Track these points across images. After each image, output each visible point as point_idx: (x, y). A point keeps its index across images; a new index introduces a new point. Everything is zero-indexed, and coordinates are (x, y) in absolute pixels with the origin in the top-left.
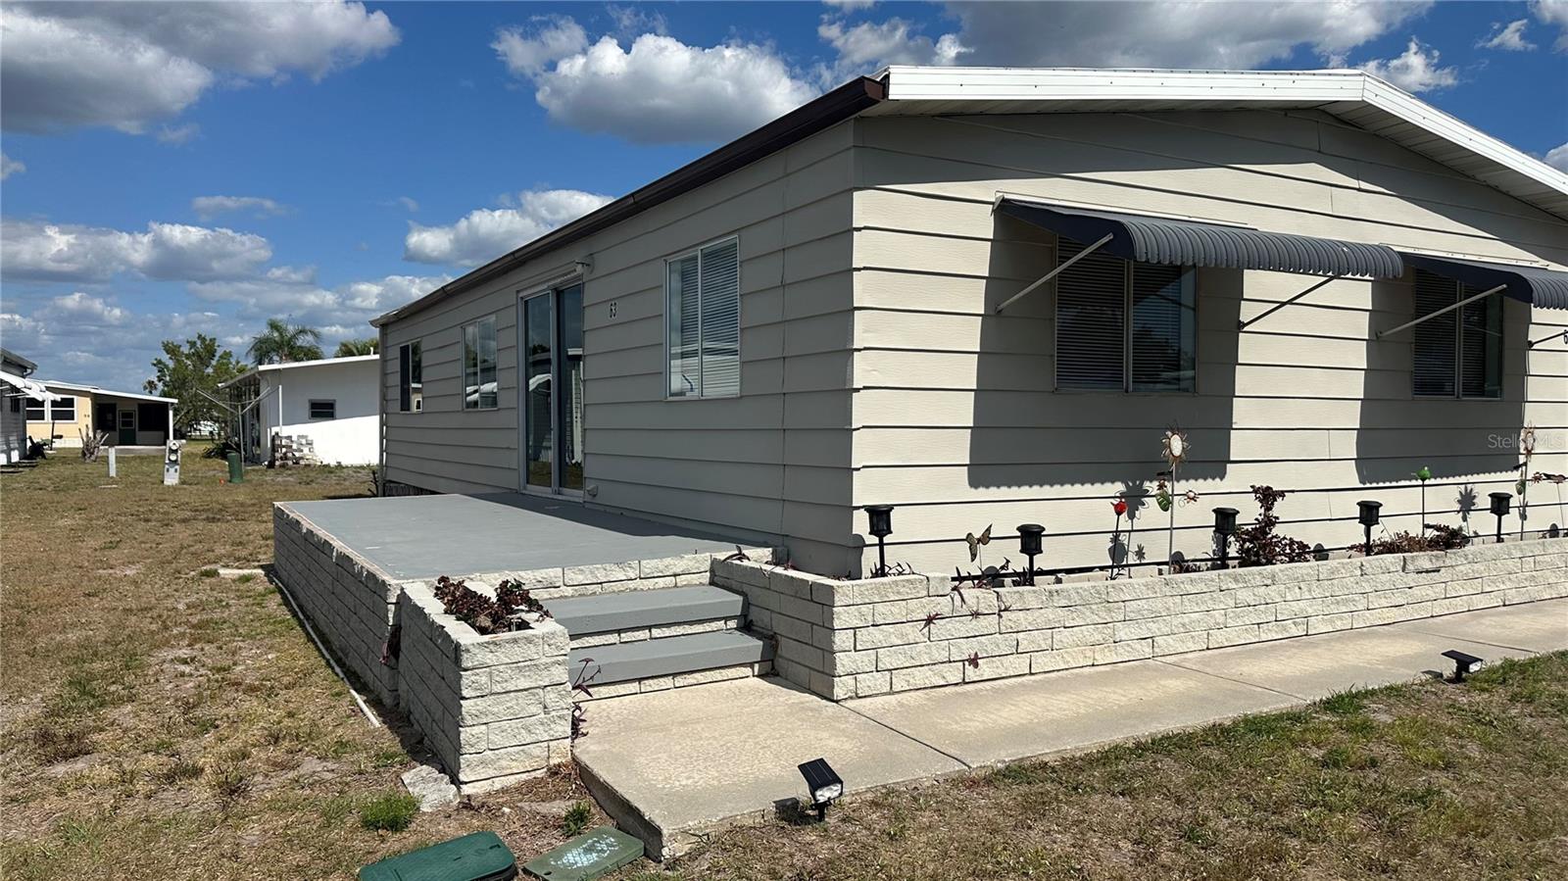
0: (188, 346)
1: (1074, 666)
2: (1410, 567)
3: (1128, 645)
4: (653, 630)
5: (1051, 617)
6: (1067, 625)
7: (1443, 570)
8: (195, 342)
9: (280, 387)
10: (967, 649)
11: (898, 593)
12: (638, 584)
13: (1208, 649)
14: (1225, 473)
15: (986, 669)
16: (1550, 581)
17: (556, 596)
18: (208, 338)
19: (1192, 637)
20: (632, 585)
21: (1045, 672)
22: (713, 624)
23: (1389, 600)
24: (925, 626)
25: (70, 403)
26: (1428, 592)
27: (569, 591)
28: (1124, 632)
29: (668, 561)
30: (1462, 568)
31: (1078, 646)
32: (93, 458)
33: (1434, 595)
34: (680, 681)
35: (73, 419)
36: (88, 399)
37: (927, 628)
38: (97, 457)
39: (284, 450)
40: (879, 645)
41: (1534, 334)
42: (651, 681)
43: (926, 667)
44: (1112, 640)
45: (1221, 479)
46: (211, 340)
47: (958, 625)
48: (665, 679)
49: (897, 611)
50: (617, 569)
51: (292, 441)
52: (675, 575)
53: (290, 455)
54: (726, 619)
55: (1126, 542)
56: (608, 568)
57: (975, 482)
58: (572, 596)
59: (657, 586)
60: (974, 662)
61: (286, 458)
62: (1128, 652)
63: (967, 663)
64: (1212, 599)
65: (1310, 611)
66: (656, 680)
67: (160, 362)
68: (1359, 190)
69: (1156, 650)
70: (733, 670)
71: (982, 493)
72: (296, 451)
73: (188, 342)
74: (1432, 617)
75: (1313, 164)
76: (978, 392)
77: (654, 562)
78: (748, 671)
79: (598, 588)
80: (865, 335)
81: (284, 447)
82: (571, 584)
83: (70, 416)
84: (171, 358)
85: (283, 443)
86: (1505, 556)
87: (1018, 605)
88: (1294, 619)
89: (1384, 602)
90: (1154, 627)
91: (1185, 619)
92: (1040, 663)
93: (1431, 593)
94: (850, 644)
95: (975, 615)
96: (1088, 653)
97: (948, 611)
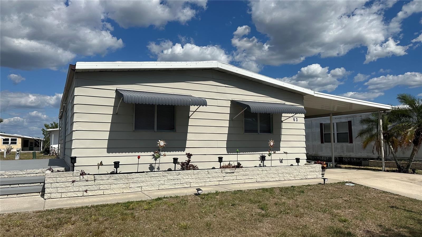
0: (51, 125)
1: (117, 193)
2: (224, 172)
3: (134, 188)
4: (20, 185)
5: (110, 182)
6: (115, 183)
7: (235, 173)
8: (52, 124)
9: (53, 135)
10: (85, 189)
11: (64, 175)
12: (26, 175)
13: (159, 189)
14: (185, 150)
15: (89, 193)
16: (273, 177)
17: (3, 177)
18: (56, 123)
19: (154, 187)
20: (24, 175)
21: (108, 194)
22: (37, 184)
23: (217, 179)
24: (72, 183)
25: (16, 140)
26: (230, 178)
27: (7, 176)
28: (132, 185)
29: (34, 170)
30: (241, 172)
31: (118, 188)
32: (9, 153)
33: (232, 179)
34: (18, 196)
35: (16, 144)
36: (21, 139)
37: (73, 184)
38: (10, 153)
39: (53, 151)
40: (58, 187)
41: (283, 119)
42: (11, 195)
43: (72, 192)
44: (129, 187)
45: (183, 152)
46: (57, 123)
47: (82, 183)
48: (15, 195)
49: (64, 179)
50: (20, 172)
51: (55, 149)
52: (36, 173)
53: (54, 152)
54: (40, 183)
55: (154, 166)
56: (18, 171)
57: (108, 152)
58: (7, 177)
59: (31, 176)
60: (86, 191)
61: (53, 153)
62: (134, 190)
63: (84, 192)
64: (161, 178)
65: (191, 181)
66: (12, 195)
67: (43, 129)
68: (225, 87)
69: (142, 189)
70: (34, 194)
71: (111, 154)
72: (56, 151)
73: (51, 124)
74: (232, 184)
75: (211, 81)
76: (110, 131)
77: (31, 170)
78: (38, 194)
79: (15, 176)
80: (77, 119)
81: (53, 150)
82: (7, 174)
83: (15, 143)
84: (46, 128)
85: (53, 149)
86: (256, 170)
87: (100, 179)
88: (186, 183)
89: (215, 180)
90: (142, 184)
91: (152, 182)
92: (106, 192)
93: (231, 178)
94: (50, 186)
95: (87, 181)
96: (121, 190)
97: (78, 180)
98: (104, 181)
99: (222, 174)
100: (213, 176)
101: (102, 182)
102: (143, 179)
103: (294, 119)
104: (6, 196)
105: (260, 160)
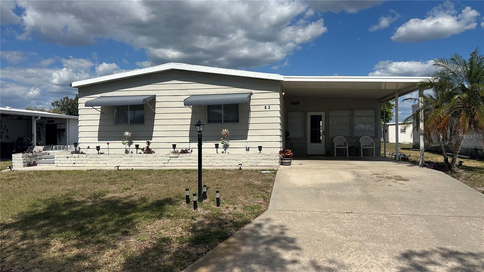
10: (74, 162)
14: (152, 139)
24: (67, 158)
28: (100, 162)
31: (92, 163)
40: (61, 160)
41: (251, 108)
43: (66, 164)
44: (98, 163)
47: (72, 159)
49: (63, 156)
57: (98, 140)
63: (73, 164)
65: (141, 162)
69: (107, 165)
74: (176, 166)
76: (99, 126)
87: (81, 157)
88: (137, 163)
89: (161, 162)
90: (106, 162)
91: (112, 161)
92: (85, 165)
93: (176, 161)
94: (57, 159)
95: (75, 157)
96: (94, 164)
97: (70, 156)
98: (84, 158)
99: (167, 158)
100: (159, 159)
101: (83, 159)
102: (107, 158)
103: (265, 107)
104: (49, 164)
105: (223, 148)
